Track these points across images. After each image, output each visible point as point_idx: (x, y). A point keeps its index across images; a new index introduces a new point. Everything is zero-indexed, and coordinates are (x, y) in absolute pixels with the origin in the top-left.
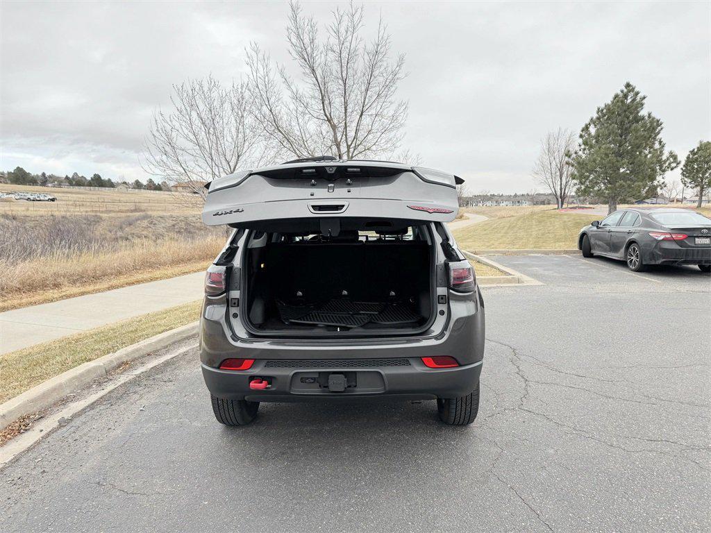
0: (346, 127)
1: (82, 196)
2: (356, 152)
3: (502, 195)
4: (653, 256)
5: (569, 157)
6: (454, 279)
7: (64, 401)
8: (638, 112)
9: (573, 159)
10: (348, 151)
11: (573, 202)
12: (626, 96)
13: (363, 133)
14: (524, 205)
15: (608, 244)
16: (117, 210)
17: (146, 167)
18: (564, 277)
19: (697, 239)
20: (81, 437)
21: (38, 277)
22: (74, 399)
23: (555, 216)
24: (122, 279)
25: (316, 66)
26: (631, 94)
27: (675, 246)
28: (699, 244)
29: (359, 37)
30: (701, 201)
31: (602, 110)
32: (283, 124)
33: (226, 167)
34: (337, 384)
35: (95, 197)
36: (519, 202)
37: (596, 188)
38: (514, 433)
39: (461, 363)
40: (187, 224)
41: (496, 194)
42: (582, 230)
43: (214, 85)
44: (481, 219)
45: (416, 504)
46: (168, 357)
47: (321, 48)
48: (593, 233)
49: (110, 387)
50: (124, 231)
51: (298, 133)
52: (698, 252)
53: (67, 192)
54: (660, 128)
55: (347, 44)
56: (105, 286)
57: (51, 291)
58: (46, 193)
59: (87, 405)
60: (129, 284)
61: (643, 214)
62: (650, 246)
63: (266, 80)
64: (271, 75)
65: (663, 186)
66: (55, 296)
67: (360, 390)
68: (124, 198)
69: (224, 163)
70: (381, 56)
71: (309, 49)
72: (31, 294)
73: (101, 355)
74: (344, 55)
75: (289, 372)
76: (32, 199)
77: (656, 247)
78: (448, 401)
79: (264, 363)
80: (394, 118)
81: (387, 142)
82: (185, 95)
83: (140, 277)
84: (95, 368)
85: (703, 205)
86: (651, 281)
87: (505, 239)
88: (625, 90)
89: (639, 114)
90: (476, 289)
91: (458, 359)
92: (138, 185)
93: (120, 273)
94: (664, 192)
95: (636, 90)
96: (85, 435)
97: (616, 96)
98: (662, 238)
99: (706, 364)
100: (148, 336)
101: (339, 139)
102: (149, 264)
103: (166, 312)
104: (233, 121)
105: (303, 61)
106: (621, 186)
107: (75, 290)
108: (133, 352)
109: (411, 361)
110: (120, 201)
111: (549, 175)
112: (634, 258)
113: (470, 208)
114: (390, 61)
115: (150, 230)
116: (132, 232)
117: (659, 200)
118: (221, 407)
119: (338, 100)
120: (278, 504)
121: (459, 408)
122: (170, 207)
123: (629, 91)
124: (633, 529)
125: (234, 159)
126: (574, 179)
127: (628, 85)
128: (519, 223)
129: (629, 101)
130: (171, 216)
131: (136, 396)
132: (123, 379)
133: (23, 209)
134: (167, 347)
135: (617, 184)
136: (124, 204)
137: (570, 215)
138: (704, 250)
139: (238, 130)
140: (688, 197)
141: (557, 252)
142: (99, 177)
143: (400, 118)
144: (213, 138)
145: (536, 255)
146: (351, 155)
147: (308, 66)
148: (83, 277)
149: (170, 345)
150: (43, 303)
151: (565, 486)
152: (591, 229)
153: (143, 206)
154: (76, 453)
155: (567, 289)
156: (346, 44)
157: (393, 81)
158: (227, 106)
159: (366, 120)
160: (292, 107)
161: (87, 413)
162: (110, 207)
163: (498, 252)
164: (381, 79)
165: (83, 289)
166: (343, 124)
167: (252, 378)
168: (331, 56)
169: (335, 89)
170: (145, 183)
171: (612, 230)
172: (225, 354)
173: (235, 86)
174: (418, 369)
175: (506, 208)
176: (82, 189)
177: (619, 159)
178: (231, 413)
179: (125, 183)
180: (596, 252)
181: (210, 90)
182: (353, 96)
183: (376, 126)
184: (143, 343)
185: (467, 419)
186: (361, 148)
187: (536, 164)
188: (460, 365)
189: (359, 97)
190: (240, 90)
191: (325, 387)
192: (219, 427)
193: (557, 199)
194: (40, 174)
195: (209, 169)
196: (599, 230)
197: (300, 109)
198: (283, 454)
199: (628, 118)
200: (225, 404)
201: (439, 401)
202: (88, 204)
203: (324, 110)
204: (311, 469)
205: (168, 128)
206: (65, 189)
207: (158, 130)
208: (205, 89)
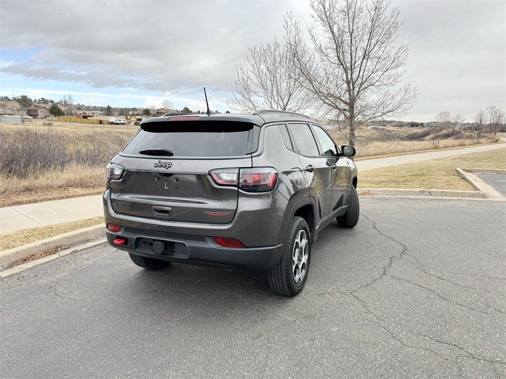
6: (242, 181)
34: (158, 249)
39: (246, 246)
67: (177, 256)
75: (135, 236)
79: (123, 229)
91: (242, 242)
109: (207, 239)
167: (118, 237)
174: (212, 245)
181: (275, 49)
186: (366, 84)
205: (246, 78)
207: (239, 80)
208: (272, 49)
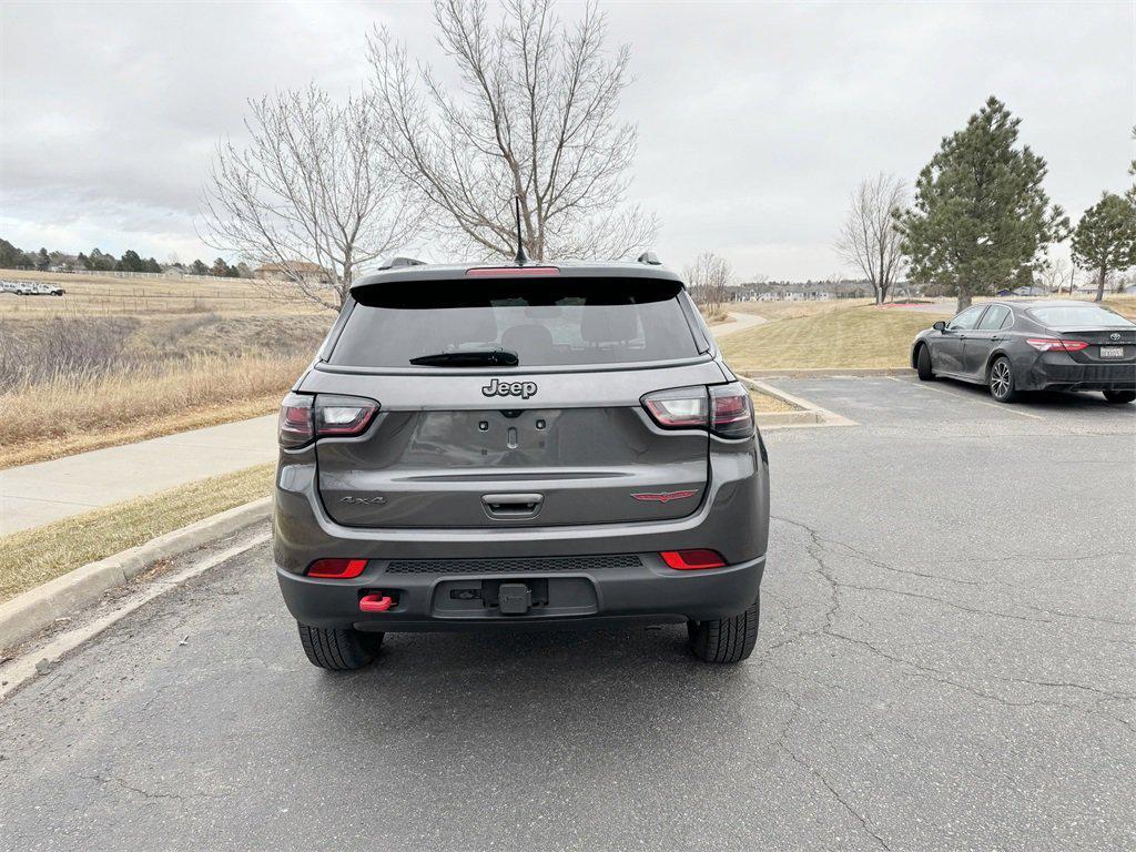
0: (535, 169)
1: (107, 286)
2: (552, 209)
3: (788, 283)
4: (1033, 377)
5: (899, 218)
6: (717, 414)
7: (50, 631)
8: (1008, 146)
9: (905, 222)
10: (540, 208)
11: (899, 294)
12: (988, 119)
13: (563, 177)
14: (822, 299)
15: (959, 359)
16: (165, 308)
17: (208, 239)
18: (891, 412)
19: (1102, 350)
20: (73, 694)
21: (26, 419)
22: (66, 626)
23: (871, 316)
24: (169, 422)
25: (483, 65)
26: (998, 116)
27: (1067, 361)
28: (1105, 358)
29: (555, 16)
30: (1101, 291)
31: (950, 143)
32: (432, 162)
33: (340, 236)
34: (515, 601)
35: (129, 288)
36: (814, 294)
37: (940, 270)
38: (817, 675)
39: (731, 561)
40: (281, 331)
41: (778, 281)
42: (918, 337)
43: (317, 98)
44: (755, 321)
45: (653, 805)
46: (234, 551)
47: (492, 34)
48: (937, 341)
49: (131, 604)
50: (177, 342)
51: (456, 178)
52: (1104, 371)
53: (82, 281)
54: (1041, 171)
55: (535, 28)
56: (139, 433)
57: (50, 442)
58: (48, 282)
59: (88, 636)
60: (180, 429)
61: (1016, 310)
62: (1027, 361)
63: (402, 88)
64: (410, 80)
65: (1044, 266)
66: (55, 452)
67: (555, 611)
68: (177, 289)
69: (336, 229)
70: (591, 49)
71: (472, 37)
72: (15, 447)
73: (122, 550)
74: (531, 46)
75: (430, 581)
76: (24, 291)
77: (1037, 362)
78: (707, 625)
79: (385, 565)
80: (614, 152)
81: (603, 192)
82: (269, 115)
83: (198, 417)
84: (107, 572)
85: (1105, 296)
86: (1027, 418)
87: (793, 352)
88: (988, 110)
89: (1010, 149)
90: (755, 433)
91: (723, 553)
92: (199, 268)
93: (164, 411)
94: (1043, 277)
95: (1005, 109)
96: (80, 690)
97: (974, 119)
98: (1046, 348)
99: (1127, 553)
100: (202, 516)
101: (524, 187)
102: (214, 397)
103: (239, 475)
104: (350, 160)
105: (463, 56)
106: (980, 266)
107: (89, 439)
108: (174, 543)
109: (643, 559)
110: (170, 295)
111: (862, 250)
112: (1001, 381)
113: (738, 304)
114: (605, 57)
115: (219, 341)
116: (190, 345)
117: (1035, 290)
118: (315, 640)
119: (521, 121)
120: (412, 810)
121: (724, 635)
122: (253, 304)
123: (995, 112)
124: (1026, 844)
125: (352, 222)
126: (905, 253)
127: (992, 102)
128: (816, 327)
129: (994, 127)
130: (254, 319)
131: (175, 621)
132: (155, 590)
133: (9, 307)
134: (233, 534)
135: (974, 263)
136: (176, 299)
137: (897, 313)
138: (1113, 367)
139: (357, 174)
140: (1080, 285)
141: (876, 372)
142: (136, 256)
143: (624, 152)
144: (317, 187)
145: (844, 377)
146: (543, 214)
147: (471, 66)
148: (102, 419)
149: (239, 531)
150: (33, 461)
151: (906, 768)
152: (932, 335)
153: (208, 303)
154: (62, 723)
155: (895, 432)
156: (533, 28)
157: (613, 90)
158: (340, 134)
159: (569, 155)
160: (444, 132)
161: (89, 651)
162: (154, 304)
163: (782, 373)
164: (592, 87)
165: (103, 439)
166: (530, 162)
167: (364, 592)
168: (509, 47)
169: (516, 104)
170: (211, 265)
171: (967, 335)
172: (316, 552)
173: (353, 102)
174: (654, 572)
175: (794, 305)
176: (107, 275)
177: (977, 221)
178: (334, 650)
179: (178, 265)
180: (940, 372)
181: (312, 108)
182: (546, 116)
183: (585, 165)
184: (192, 529)
185: (737, 653)
186: (560, 203)
187: (841, 231)
188: (728, 565)
189: (556, 117)
190: (361, 108)
191: (492, 606)
192: (314, 673)
193: (876, 289)
194: (37, 251)
195: (311, 241)
196: (946, 336)
197: (458, 136)
198: (424, 718)
199: (993, 155)
200: (322, 636)
201: (691, 624)
202: (118, 299)
203: (499, 139)
204: (471, 746)
205: (242, 171)
206: (80, 275)
207: (225, 175)
208: (304, 107)
